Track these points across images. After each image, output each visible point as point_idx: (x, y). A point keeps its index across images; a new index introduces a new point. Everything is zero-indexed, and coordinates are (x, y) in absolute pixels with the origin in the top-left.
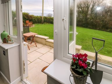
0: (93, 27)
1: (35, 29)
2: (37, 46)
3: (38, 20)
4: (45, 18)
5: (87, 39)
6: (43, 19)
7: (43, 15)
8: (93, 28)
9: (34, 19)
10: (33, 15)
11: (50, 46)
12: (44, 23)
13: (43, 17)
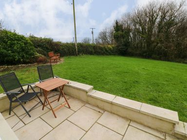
0: (161, 57)
1: (65, 67)
2: (70, 107)
3: (69, 50)
4: (80, 45)
5: (165, 83)
6: (77, 47)
7: (76, 41)
8: (160, 59)
9: (63, 49)
10: (59, 42)
11: (98, 107)
12: (78, 54)
13: (76, 44)
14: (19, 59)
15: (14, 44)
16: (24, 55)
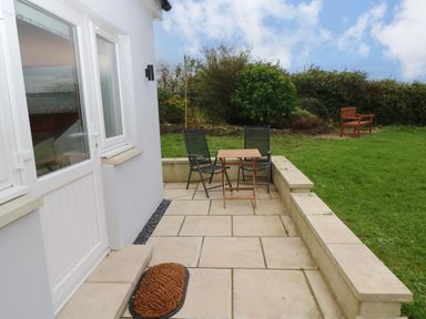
14: (257, 117)
15: (255, 88)
16: (268, 109)
